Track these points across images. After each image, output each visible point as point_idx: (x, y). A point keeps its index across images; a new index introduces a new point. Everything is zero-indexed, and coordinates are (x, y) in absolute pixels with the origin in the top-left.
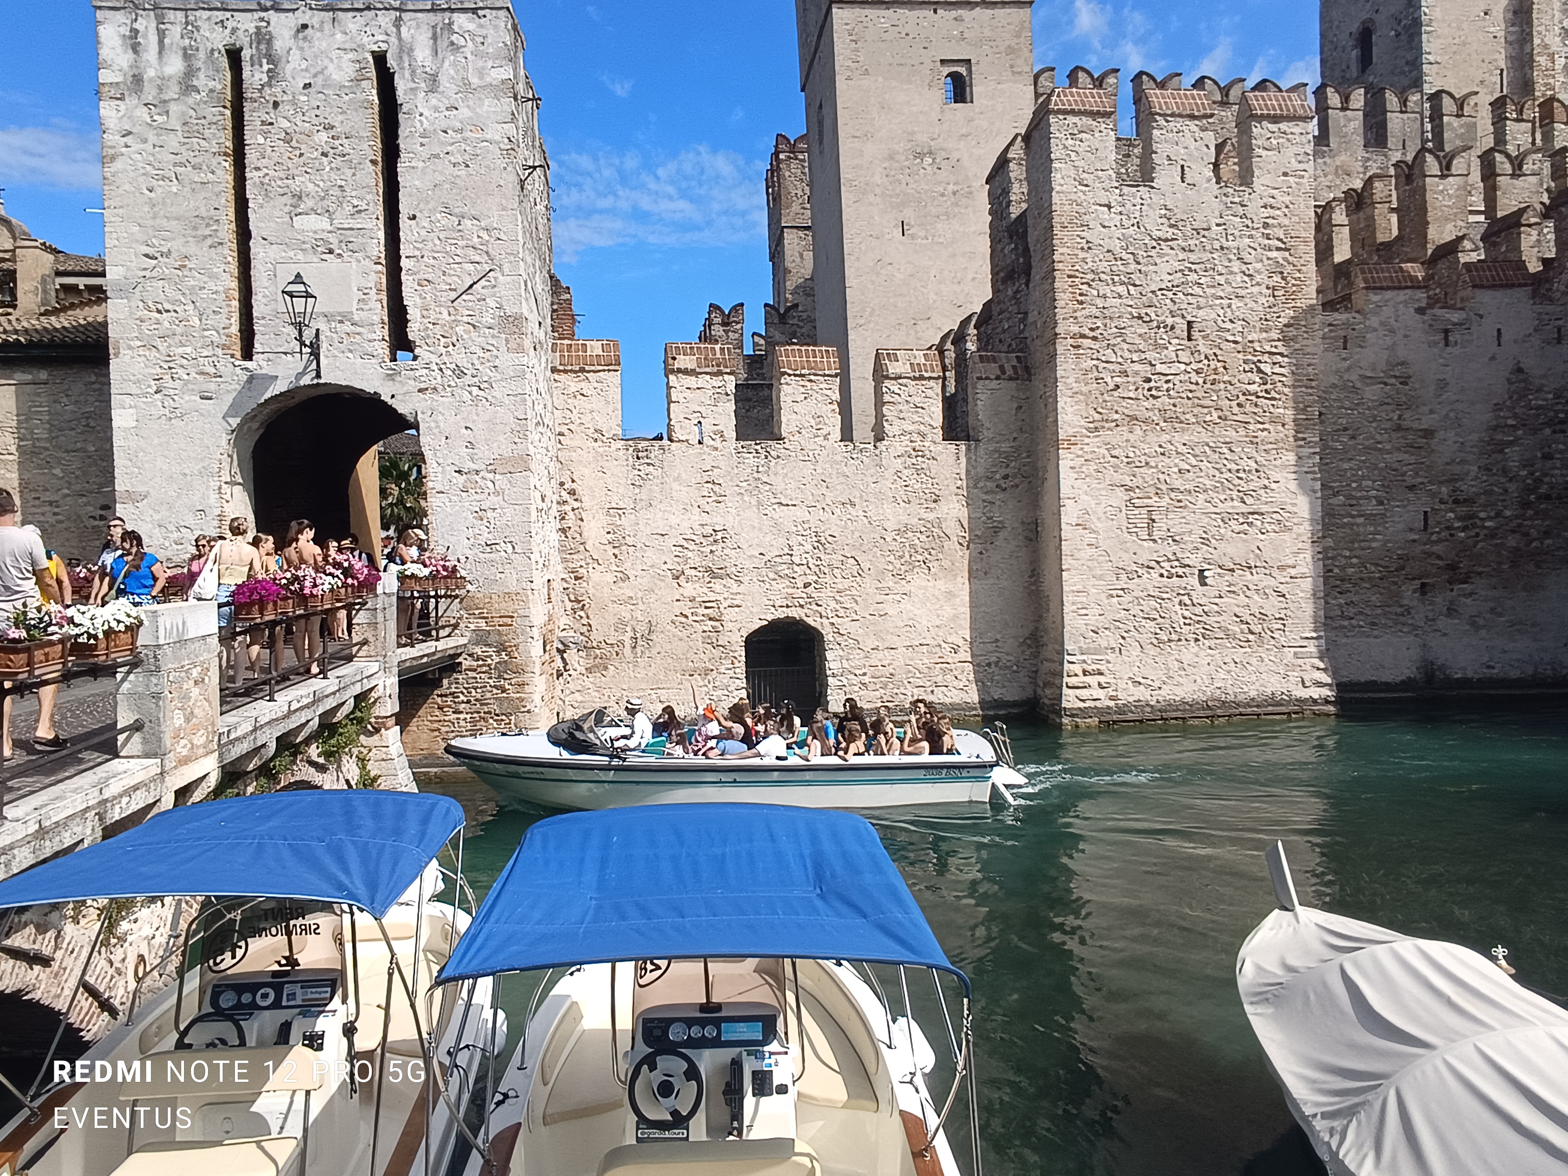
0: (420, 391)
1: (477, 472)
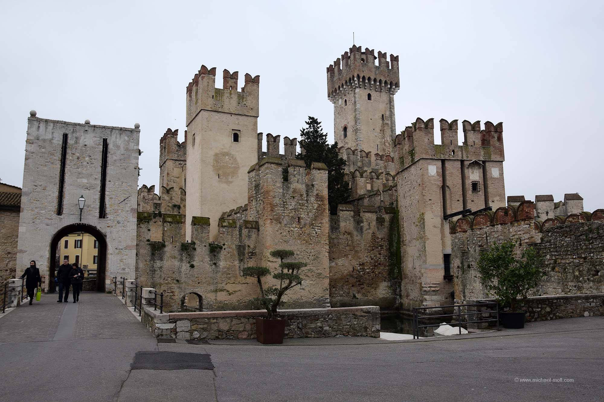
0: (108, 227)
1: (122, 249)
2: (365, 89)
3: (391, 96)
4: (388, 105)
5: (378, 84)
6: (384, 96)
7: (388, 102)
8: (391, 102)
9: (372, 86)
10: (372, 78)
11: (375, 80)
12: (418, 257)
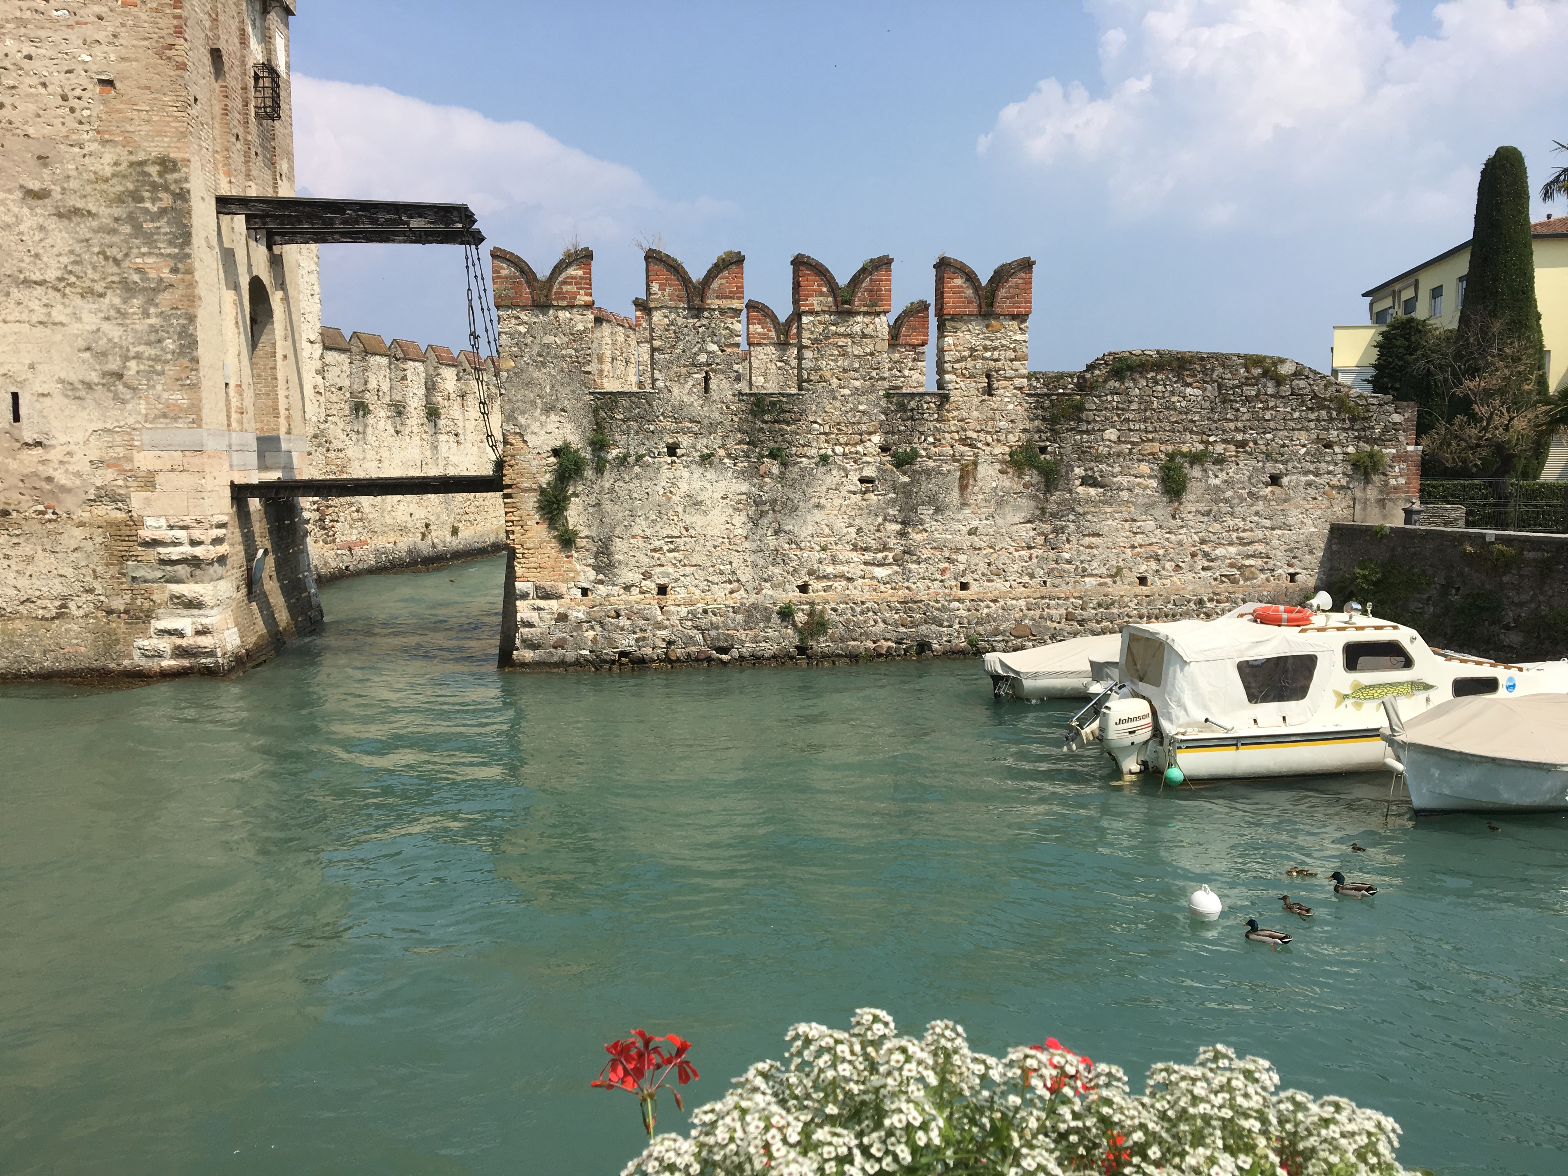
12: (89, 386)
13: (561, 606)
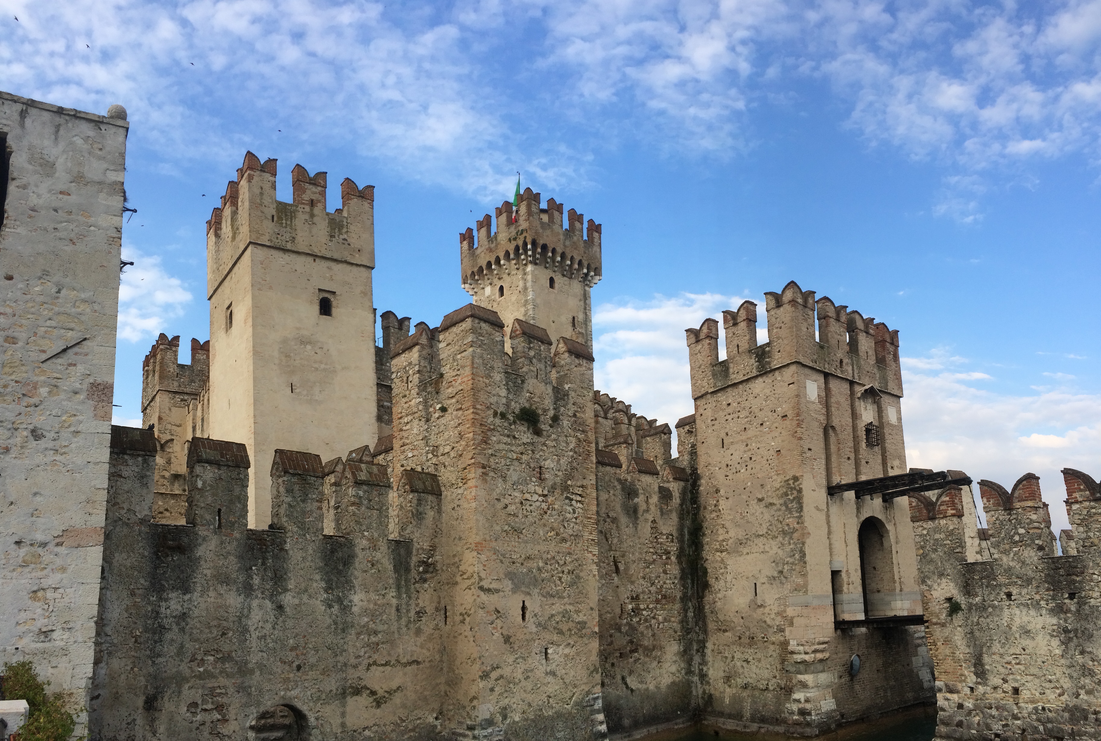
2: (546, 268)
3: (587, 288)
4: (582, 303)
5: (569, 262)
6: (576, 286)
7: (582, 298)
8: (586, 297)
9: (557, 264)
10: (559, 250)
11: (563, 256)
12: (774, 578)
13: (959, 698)
